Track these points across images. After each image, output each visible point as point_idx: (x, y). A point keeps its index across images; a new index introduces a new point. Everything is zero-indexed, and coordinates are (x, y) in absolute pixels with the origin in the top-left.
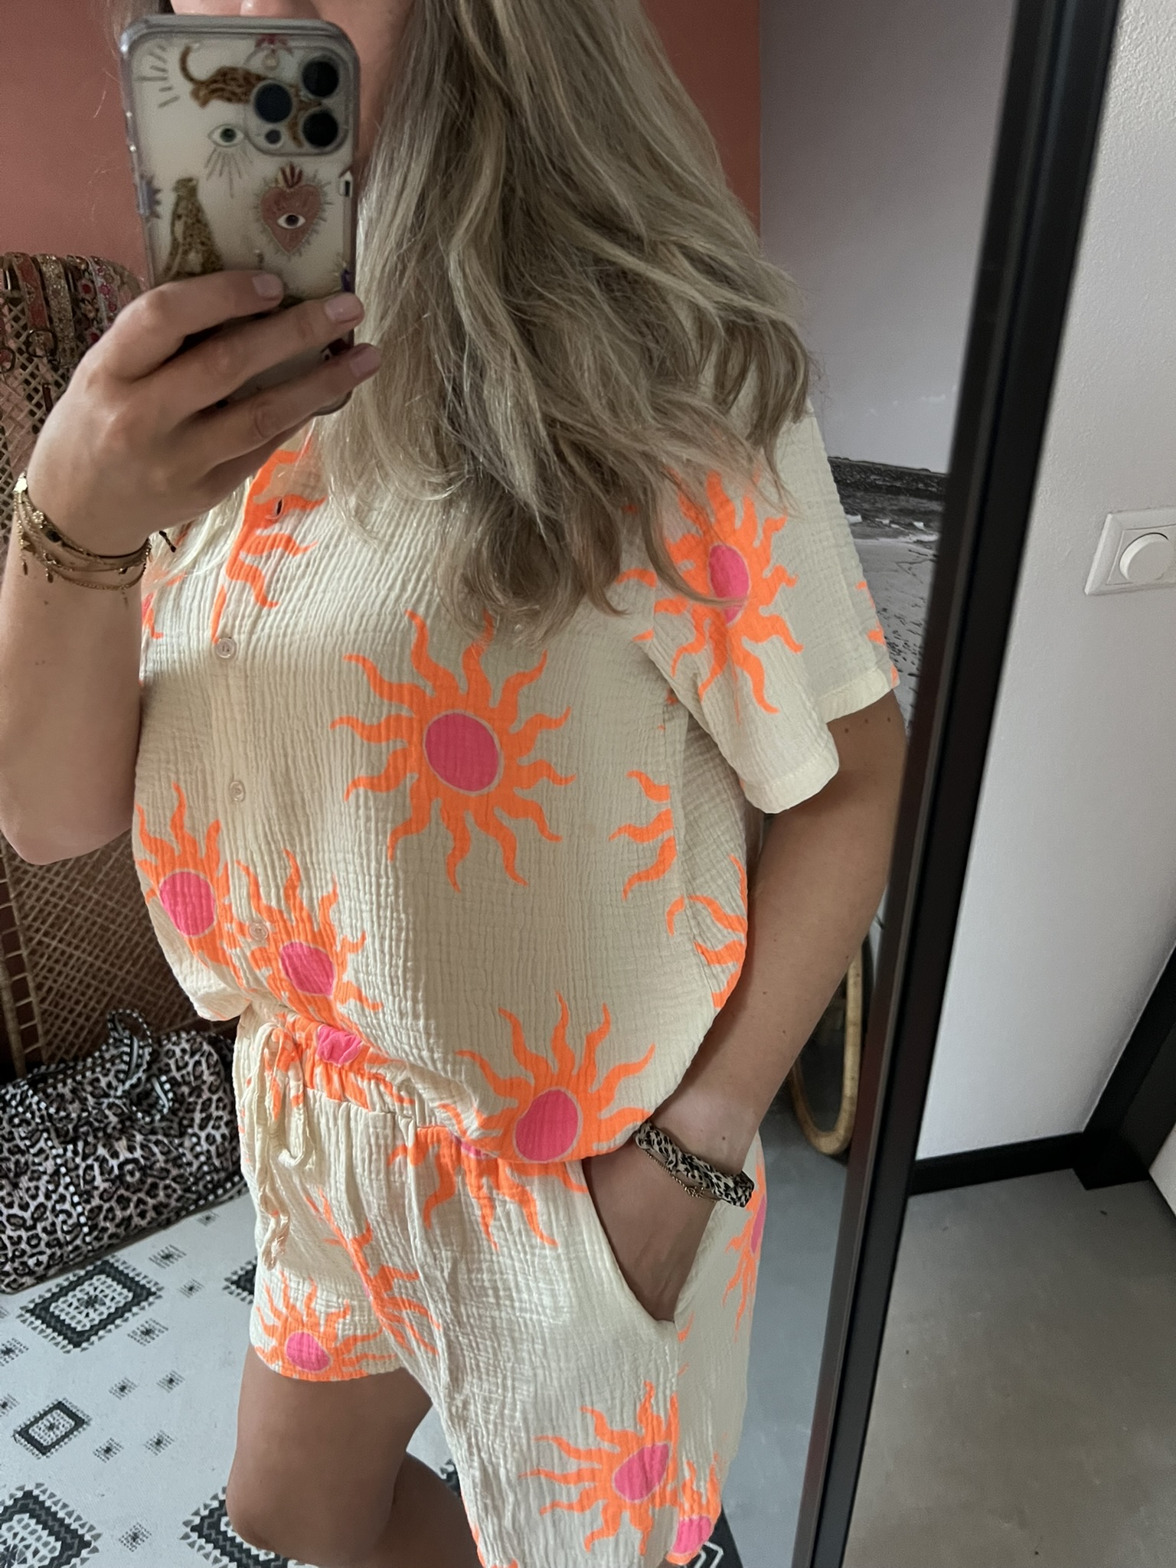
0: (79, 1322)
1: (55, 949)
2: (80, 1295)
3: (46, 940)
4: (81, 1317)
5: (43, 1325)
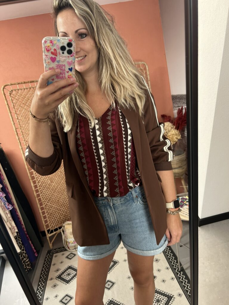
1: (49, 205)
2: (66, 273)
3: (48, 203)
4: (67, 278)
5: (61, 280)
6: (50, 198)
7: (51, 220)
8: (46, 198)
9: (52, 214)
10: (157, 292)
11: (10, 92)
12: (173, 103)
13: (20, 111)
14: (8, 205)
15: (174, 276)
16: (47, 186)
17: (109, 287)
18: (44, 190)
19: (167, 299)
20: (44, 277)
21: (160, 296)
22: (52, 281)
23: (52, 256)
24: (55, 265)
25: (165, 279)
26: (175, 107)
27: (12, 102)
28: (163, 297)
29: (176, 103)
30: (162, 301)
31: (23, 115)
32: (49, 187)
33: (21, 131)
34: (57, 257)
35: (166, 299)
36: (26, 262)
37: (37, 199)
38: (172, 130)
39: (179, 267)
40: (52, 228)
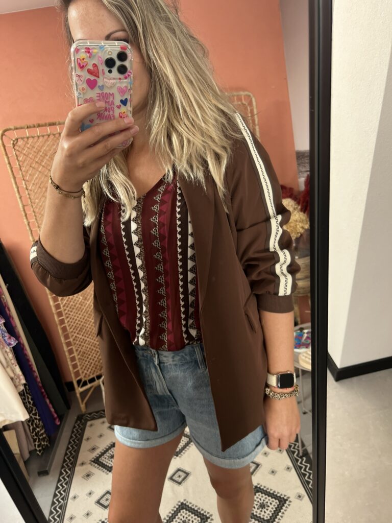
0: (109, 464)
1: (81, 338)
2: (108, 455)
3: (78, 336)
4: (109, 462)
5: (98, 466)
6: (83, 327)
7: (83, 364)
8: (75, 326)
9: (84, 353)
10: (262, 491)
11: (14, 141)
12: (299, 164)
13: (30, 175)
14: (10, 338)
15: (290, 464)
16: (76, 307)
17: (180, 480)
18: (71, 312)
19: (278, 503)
20: (70, 460)
21: (266, 498)
22: (84, 467)
23: (85, 425)
24: (90, 441)
25: (275, 469)
26: (301, 172)
27: (17, 159)
28: (271, 500)
29: (303, 165)
30: (269, 506)
31: (36, 182)
32: (80, 308)
33: (32, 210)
34: (93, 427)
35: (276, 503)
36: (40, 434)
37: (59, 328)
38: (295, 213)
39: (300, 449)
40: (85, 377)
